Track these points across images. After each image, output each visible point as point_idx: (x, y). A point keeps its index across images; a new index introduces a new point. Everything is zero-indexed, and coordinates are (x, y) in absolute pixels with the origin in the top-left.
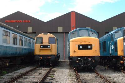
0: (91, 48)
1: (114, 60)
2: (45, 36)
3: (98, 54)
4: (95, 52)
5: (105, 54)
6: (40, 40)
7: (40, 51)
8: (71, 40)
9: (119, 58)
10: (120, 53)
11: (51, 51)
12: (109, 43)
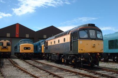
0: (30, 49)
1: (41, 54)
2: (5, 41)
3: (33, 52)
4: (31, 51)
5: (36, 52)
6: (1, 44)
7: (1, 50)
8: (21, 45)
9: (42, 54)
10: (43, 51)
11: (8, 50)
12: (39, 46)
